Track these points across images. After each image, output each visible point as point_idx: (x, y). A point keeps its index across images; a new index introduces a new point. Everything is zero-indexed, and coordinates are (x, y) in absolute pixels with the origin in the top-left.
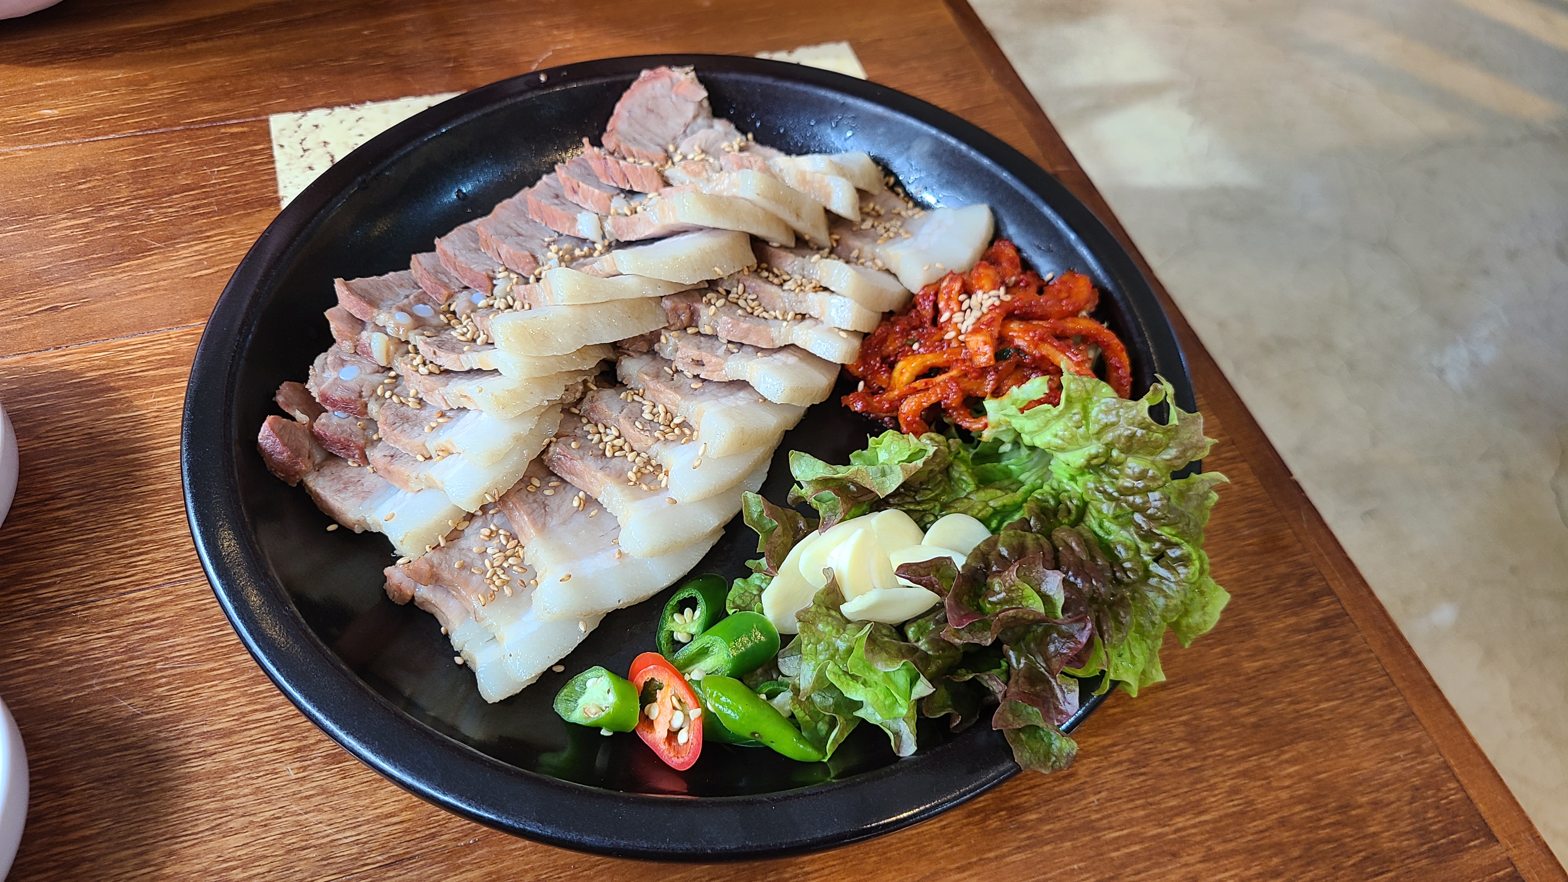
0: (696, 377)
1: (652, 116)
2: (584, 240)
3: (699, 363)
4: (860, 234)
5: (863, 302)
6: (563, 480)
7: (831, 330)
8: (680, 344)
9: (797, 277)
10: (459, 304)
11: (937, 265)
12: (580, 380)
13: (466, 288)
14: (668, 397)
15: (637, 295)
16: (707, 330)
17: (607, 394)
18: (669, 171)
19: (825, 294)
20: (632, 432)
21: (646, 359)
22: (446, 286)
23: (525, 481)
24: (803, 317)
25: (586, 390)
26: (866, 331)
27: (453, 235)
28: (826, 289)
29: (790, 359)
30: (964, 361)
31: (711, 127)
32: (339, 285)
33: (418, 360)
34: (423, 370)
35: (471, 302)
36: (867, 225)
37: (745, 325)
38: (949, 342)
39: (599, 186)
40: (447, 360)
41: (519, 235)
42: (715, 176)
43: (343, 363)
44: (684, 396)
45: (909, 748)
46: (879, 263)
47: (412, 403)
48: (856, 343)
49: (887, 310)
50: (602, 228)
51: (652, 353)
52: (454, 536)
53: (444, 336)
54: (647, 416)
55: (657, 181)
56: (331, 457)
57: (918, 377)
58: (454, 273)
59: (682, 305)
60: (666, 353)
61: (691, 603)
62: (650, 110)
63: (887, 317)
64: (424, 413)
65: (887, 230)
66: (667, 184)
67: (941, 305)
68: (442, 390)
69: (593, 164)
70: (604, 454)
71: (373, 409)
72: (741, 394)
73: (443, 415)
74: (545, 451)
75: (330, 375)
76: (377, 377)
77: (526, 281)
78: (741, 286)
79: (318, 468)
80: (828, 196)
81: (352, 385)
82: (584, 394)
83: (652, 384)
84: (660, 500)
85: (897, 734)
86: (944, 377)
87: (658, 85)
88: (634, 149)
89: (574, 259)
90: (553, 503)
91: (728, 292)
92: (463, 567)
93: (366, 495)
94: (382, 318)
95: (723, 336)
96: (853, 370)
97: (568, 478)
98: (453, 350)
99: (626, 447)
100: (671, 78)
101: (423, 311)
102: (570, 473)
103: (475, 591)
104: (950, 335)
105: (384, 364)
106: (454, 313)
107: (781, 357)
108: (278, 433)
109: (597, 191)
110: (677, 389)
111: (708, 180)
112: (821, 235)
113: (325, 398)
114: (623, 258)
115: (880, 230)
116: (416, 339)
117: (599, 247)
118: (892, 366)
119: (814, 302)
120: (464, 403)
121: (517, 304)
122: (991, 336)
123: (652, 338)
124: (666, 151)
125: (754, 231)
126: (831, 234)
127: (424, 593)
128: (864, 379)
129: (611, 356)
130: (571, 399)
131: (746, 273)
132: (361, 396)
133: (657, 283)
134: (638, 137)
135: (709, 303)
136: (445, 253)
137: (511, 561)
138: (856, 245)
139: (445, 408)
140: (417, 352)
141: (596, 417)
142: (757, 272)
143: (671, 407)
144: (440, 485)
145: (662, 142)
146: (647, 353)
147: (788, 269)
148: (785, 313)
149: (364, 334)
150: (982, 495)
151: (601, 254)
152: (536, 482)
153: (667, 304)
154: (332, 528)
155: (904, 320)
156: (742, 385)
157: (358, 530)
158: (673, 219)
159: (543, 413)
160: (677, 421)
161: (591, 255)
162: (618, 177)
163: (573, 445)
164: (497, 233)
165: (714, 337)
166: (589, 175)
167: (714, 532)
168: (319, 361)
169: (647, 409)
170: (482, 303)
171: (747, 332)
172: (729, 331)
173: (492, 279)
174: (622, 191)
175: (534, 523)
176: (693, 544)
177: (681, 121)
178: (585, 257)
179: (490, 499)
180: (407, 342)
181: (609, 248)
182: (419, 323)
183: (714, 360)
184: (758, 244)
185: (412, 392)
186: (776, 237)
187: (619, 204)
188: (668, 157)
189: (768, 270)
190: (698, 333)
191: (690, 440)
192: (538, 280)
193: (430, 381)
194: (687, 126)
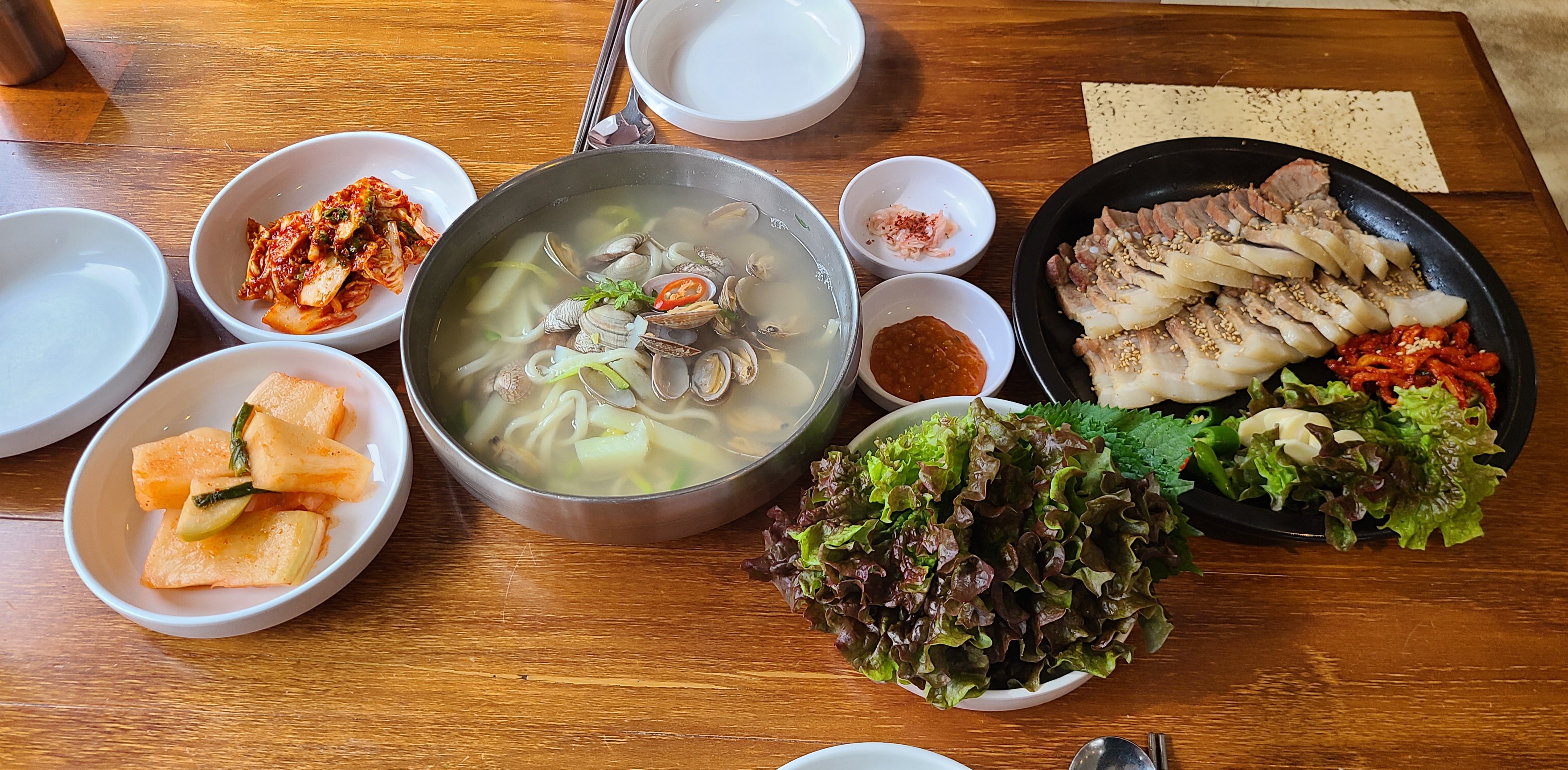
0: (1255, 318)
1: (1294, 183)
2: (1228, 233)
3: (1259, 312)
4: (1381, 286)
5: (1360, 319)
6: (1170, 336)
7: (1335, 324)
8: (1254, 300)
9: (1331, 293)
10: (1155, 239)
11: (1414, 319)
12: (1198, 295)
13: (1160, 233)
14: (1236, 321)
15: (1244, 268)
16: (1271, 299)
17: (1208, 307)
18: (1289, 216)
19: (1342, 307)
20: (1213, 330)
21: (1234, 300)
22: (1152, 228)
23: (1153, 328)
24: (1324, 313)
25: (1199, 302)
26: (1355, 333)
27: (1164, 205)
28: (1343, 305)
29: (1307, 329)
30: (1399, 367)
31: (1325, 199)
32: (1105, 210)
33: (1127, 257)
34: (1128, 262)
35: (1160, 240)
36: (1387, 283)
37: (1290, 304)
38: (1398, 356)
39: (1249, 209)
40: (1141, 262)
41: (1197, 217)
42: (1311, 227)
43: (1093, 245)
44: (1245, 323)
45: (1278, 508)
46: (1382, 305)
47: (1116, 274)
48: (1346, 336)
49: (1373, 328)
50: (1240, 230)
51: (1239, 299)
52: (1112, 337)
53: (1142, 251)
54: (1222, 325)
55: (1279, 218)
56: (1071, 282)
57: (1371, 365)
58: (1157, 224)
59: (1263, 282)
60: (1245, 301)
61: (1206, 414)
62: (1294, 180)
63: (1372, 333)
64: (1120, 281)
65: (1397, 290)
66: (1284, 221)
67: (1404, 337)
68: (1133, 274)
69: (1250, 198)
70: (1194, 333)
71: (1099, 270)
72: (1274, 335)
73: (1128, 285)
74: (1168, 320)
75: (1085, 247)
76: (1105, 257)
77: (1191, 241)
78: (1298, 286)
79: (1065, 285)
80: (1369, 261)
81: (1094, 256)
82: (1197, 303)
83: (1231, 312)
84: (1213, 364)
85: (1275, 500)
86: (1384, 371)
87: (1304, 168)
88: (1275, 197)
89: (1219, 239)
90: (1162, 344)
91: (1291, 286)
92: (1112, 351)
93: (1080, 305)
94: (1118, 232)
95: (1277, 305)
96: (1339, 349)
97: (1173, 336)
98: (1145, 258)
99: (1206, 334)
100: (1313, 167)
101: (1137, 235)
102: (1175, 334)
103: (1114, 363)
104: (1400, 353)
105: (1110, 252)
106: (1150, 242)
107: (1303, 326)
108: (1057, 263)
109: (1245, 211)
110: (1243, 319)
111: (1307, 228)
112: (1357, 279)
113: (1080, 256)
114: (1244, 249)
115: (1393, 289)
116: (1130, 247)
117: (1234, 239)
118: (1360, 356)
119: (1333, 309)
120: (1141, 283)
121: (1183, 250)
122: (1419, 361)
123: (1243, 291)
124: (1293, 203)
125: (1317, 262)
126: (1363, 279)
127: (1090, 355)
128: (1343, 356)
129: (1218, 292)
130: (1189, 302)
131: (1304, 280)
132: (1096, 262)
133: (1255, 266)
134: (1280, 191)
135: (1278, 287)
136: (1157, 213)
137: (1133, 358)
138: (1374, 291)
139: (1131, 282)
140: (1128, 253)
141: (1198, 315)
142: (1310, 282)
143: (1236, 326)
144: (1116, 313)
145: (1292, 198)
146: (1236, 297)
147: (1329, 288)
148: (1315, 307)
149: (1108, 236)
150: (1375, 431)
151: (1234, 243)
152: (1158, 331)
153: (1257, 279)
154: (1060, 312)
155: (1379, 337)
156: (1277, 331)
157: (1070, 318)
158: (1278, 240)
159: (1176, 303)
160: (1236, 333)
161: (1228, 241)
162: (1260, 209)
163: (1183, 322)
164: (1187, 213)
165: (1273, 304)
166: (1246, 203)
167: (1230, 389)
168: (1082, 239)
169: (1225, 321)
170: (1166, 243)
171: (1291, 308)
172: (1281, 304)
173: (1175, 233)
174: (1259, 216)
175: (1151, 347)
176: (1218, 389)
177: (1309, 191)
178: (1225, 241)
179: (1136, 328)
180: (1125, 247)
181: (1239, 242)
182: (1133, 241)
183: (1268, 313)
184: (1318, 270)
185: (1118, 270)
186: (1329, 270)
187: (1254, 222)
188: (1293, 207)
189: (1318, 284)
190: (1265, 299)
191: (1238, 344)
192: (1197, 243)
193: (1128, 268)
194: (1310, 194)
